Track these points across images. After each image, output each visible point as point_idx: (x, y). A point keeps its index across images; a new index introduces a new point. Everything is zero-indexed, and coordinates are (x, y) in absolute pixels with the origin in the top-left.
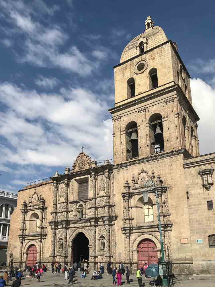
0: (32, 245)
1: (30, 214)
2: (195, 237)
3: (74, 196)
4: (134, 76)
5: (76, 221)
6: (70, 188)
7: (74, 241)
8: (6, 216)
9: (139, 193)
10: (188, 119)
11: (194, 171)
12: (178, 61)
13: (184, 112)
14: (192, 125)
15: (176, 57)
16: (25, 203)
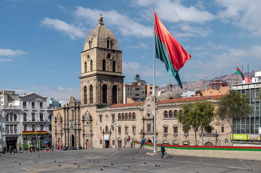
0: (59, 138)
1: (58, 123)
2: (98, 140)
3: (70, 118)
4: (87, 61)
6: (69, 113)
7: (71, 138)
9: (87, 120)
10: (109, 84)
11: (98, 114)
12: (105, 52)
13: (105, 82)
14: (116, 83)
15: (103, 52)
16: (56, 117)
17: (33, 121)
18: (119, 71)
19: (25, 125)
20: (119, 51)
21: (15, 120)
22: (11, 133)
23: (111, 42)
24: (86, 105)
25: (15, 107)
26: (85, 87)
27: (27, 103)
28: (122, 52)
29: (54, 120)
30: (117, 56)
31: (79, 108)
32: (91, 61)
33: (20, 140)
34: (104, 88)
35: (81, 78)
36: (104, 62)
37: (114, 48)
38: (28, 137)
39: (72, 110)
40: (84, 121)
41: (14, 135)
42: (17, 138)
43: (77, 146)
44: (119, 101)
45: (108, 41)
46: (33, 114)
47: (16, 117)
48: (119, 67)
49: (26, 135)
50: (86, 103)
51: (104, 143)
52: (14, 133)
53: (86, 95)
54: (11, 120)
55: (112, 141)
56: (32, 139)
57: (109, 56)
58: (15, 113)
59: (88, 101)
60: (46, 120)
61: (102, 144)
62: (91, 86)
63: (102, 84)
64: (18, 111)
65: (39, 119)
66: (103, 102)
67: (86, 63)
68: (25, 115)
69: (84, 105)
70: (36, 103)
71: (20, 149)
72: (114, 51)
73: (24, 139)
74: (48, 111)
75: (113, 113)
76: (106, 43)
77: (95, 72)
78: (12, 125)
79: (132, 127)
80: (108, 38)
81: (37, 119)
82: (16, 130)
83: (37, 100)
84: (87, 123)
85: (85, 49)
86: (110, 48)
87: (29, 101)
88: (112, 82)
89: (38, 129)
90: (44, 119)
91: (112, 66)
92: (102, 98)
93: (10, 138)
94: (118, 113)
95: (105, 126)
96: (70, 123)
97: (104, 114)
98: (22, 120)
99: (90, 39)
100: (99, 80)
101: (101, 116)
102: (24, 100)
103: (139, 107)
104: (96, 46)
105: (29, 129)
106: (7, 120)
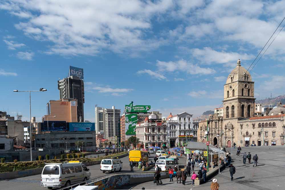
0: (204, 140)
1: (202, 130)
2: (239, 141)
3: (213, 127)
4: (229, 90)
5: (214, 134)
6: (213, 124)
7: (214, 139)
8: (196, 129)
9: (228, 128)
10: (246, 104)
11: (239, 124)
12: (244, 83)
13: (243, 103)
14: (250, 104)
15: (242, 83)
16: (201, 127)
17: (184, 129)
18: (252, 95)
19: (180, 131)
20: (252, 82)
21: (175, 129)
22: (173, 136)
23: (247, 77)
24: (228, 118)
25: (173, 121)
26: (228, 107)
27: (182, 118)
28: (254, 83)
29: (200, 128)
30: (251, 86)
31: (222, 120)
32: (234, 90)
33: (177, 141)
34: (243, 107)
35: (224, 101)
36: (243, 90)
37: (249, 81)
38: (182, 139)
39: (216, 122)
40: (226, 129)
41: (174, 138)
42: (175, 139)
43: (220, 145)
44: (251, 115)
45: (245, 76)
46: (185, 125)
47: (175, 127)
48: (252, 92)
49: (181, 138)
50: (228, 117)
51: (244, 143)
52: (174, 137)
53: (228, 112)
54: (173, 129)
55: (252, 142)
56: (184, 140)
57: (246, 86)
58: (175, 125)
59: (230, 116)
60: (192, 129)
61: (242, 143)
62: (233, 106)
63: (241, 104)
64: (177, 123)
65: (188, 128)
66: (242, 116)
67: (228, 92)
68: (180, 125)
69: (226, 119)
70: (186, 118)
71: (178, 146)
72: (249, 82)
73: (179, 140)
74: (193, 123)
75: (254, 123)
76: (244, 78)
77: (237, 97)
78: (173, 132)
79: (272, 132)
80: (245, 74)
81: (187, 128)
82: (175, 135)
83: (187, 116)
84: (229, 130)
85: (227, 83)
86: (246, 81)
87: (183, 117)
88: (247, 103)
89: (187, 134)
90: (191, 128)
91: (247, 92)
92: (241, 113)
93: (172, 139)
94: (259, 123)
95: (246, 132)
96: (213, 130)
97: (245, 124)
98: (178, 129)
99: (232, 76)
100: (239, 102)
101: (242, 126)
102: (180, 116)
103: (279, 118)
104: (238, 80)
105: (182, 134)
106: (171, 129)
